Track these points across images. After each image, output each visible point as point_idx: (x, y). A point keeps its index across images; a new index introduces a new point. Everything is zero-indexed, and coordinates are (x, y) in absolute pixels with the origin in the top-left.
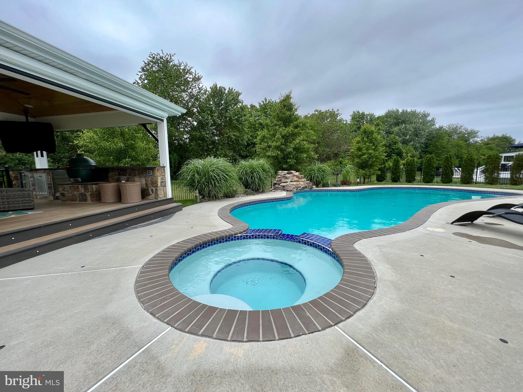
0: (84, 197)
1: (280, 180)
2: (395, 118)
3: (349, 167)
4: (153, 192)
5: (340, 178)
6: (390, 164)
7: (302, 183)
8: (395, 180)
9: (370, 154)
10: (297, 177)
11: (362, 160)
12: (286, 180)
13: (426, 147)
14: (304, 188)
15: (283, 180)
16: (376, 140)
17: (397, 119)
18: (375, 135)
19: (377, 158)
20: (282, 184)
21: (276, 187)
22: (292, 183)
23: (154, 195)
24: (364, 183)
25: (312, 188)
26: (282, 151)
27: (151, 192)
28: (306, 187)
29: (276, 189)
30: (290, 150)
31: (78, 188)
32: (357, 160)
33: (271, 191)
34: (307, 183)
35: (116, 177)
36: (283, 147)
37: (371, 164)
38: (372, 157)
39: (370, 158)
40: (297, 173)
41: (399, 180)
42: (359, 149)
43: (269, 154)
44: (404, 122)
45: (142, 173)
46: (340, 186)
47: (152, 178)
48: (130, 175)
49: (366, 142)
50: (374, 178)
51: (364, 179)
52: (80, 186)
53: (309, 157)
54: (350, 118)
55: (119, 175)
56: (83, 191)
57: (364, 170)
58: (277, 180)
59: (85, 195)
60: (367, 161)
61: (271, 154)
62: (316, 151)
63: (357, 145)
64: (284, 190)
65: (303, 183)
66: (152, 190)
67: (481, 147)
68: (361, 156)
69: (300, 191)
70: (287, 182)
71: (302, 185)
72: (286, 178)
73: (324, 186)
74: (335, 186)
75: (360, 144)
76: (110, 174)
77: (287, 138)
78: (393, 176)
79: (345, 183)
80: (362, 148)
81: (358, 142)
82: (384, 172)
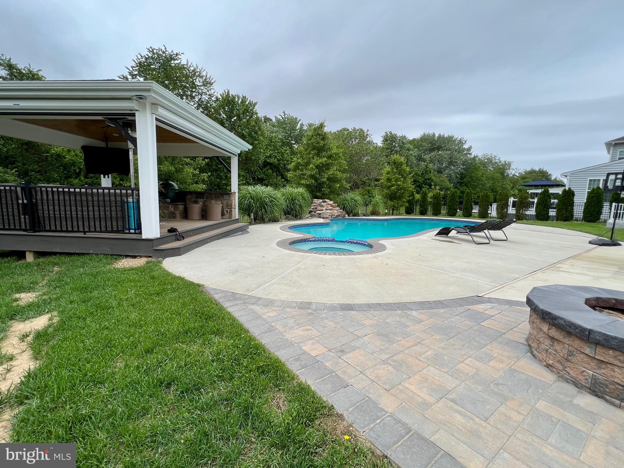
0: (174, 215)
1: (316, 208)
2: (431, 143)
3: (378, 198)
4: (227, 213)
5: (370, 208)
6: (418, 196)
7: (335, 211)
8: (423, 213)
9: (399, 185)
10: (331, 206)
11: (391, 191)
12: (322, 208)
13: (462, 178)
14: (337, 216)
15: (319, 208)
16: (404, 171)
17: (433, 144)
18: (404, 166)
19: (405, 189)
20: (318, 212)
21: (312, 214)
22: (327, 211)
23: (228, 215)
24: (393, 214)
25: (344, 216)
26: (316, 180)
27: (226, 213)
28: (339, 215)
29: (312, 216)
30: (325, 180)
31: (169, 207)
32: (386, 191)
33: (308, 218)
34: (340, 212)
35: (194, 200)
36: (318, 176)
37: (400, 196)
38: (401, 189)
39: (398, 190)
40: (331, 202)
41: (426, 213)
42: (389, 180)
43: (303, 182)
44: (439, 148)
45: (219, 197)
46: (369, 216)
47: (227, 202)
48: (207, 198)
49: (395, 173)
50: (403, 210)
51: (393, 210)
52: (170, 206)
53: (341, 186)
54: (382, 139)
55: (197, 197)
56: (173, 209)
57: (393, 201)
58: (312, 207)
59: (174, 213)
60: (396, 193)
61: (306, 182)
62: (348, 181)
63: (387, 175)
64: (320, 217)
65: (337, 211)
66: (227, 211)
67: (517, 181)
68: (390, 186)
69: (335, 219)
70: (323, 210)
71: (336, 213)
72: (322, 206)
73: (354, 215)
74: (365, 215)
75: (389, 175)
76: (189, 197)
77: (321, 168)
78: (421, 209)
79: (374, 213)
80: (391, 179)
81: (388, 173)
82: (413, 204)
